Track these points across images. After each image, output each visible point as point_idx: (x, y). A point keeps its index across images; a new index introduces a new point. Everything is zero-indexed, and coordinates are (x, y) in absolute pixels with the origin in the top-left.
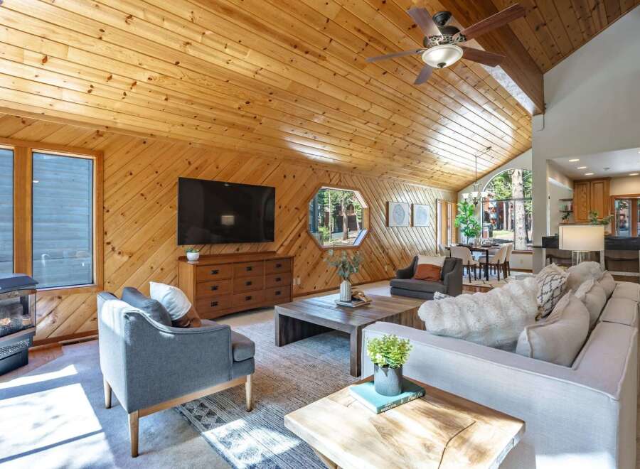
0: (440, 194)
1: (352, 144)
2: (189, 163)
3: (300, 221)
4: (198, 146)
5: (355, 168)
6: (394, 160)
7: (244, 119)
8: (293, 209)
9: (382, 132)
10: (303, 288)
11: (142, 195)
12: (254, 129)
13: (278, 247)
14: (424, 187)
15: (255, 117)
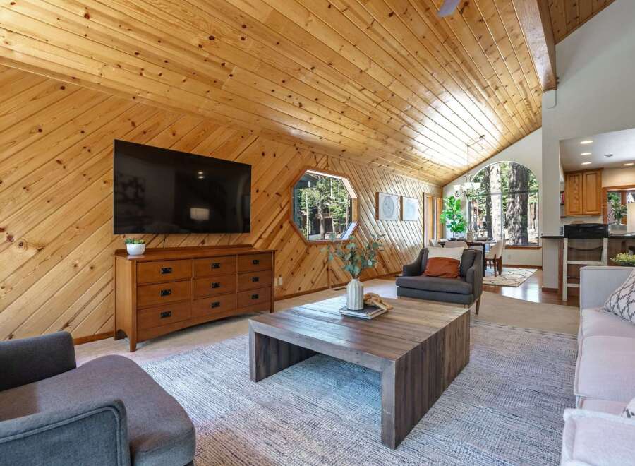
0: (428, 188)
1: (343, 118)
2: (133, 124)
3: (282, 209)
4: (145, 103)
5: (344, 151)
6: (387, 143)
7: (207, 65)
8: (273, 195)
9: (379, 104)
10: (285, 290)
11: (59, 162)
12: (222, 84)
13: (255, 240)
14: (413, 179)
15: (223, 64)
